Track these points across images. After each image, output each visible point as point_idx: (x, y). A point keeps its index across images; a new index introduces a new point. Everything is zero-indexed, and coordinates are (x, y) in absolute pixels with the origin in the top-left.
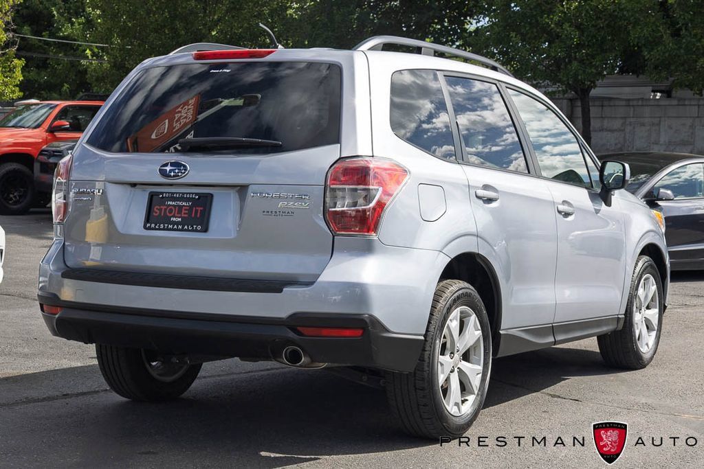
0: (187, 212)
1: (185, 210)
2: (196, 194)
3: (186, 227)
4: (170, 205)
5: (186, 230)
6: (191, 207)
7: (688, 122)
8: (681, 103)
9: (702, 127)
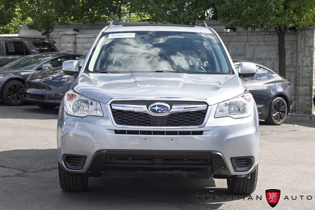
7: (243, 44)
8: (239, 34)
9: (250, 46)
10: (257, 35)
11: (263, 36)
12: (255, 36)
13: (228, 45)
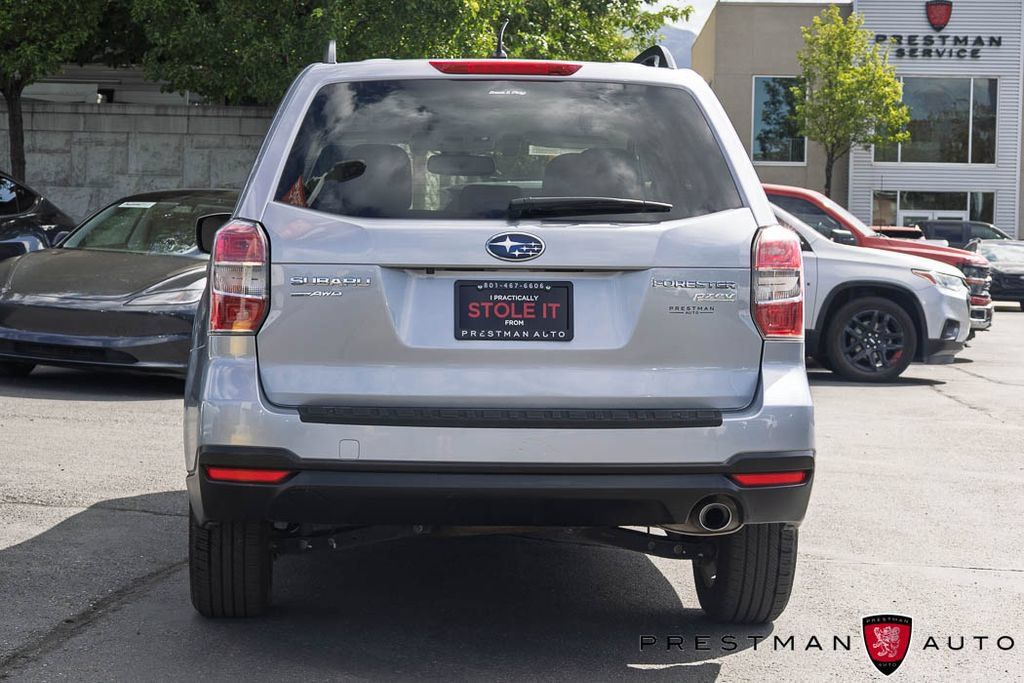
0: (532, 310)
1: (528, 307)
2: (546, 283)
3: (537, 334)
4: (498, 301)
5: (537, 339)
6: (538, 304)
7: (173, 141)
8: (162, 112)
9: (196, 148)
10: (218, 116)
11: (237, 120)
12: (213, 119)
13: (128, 144)
